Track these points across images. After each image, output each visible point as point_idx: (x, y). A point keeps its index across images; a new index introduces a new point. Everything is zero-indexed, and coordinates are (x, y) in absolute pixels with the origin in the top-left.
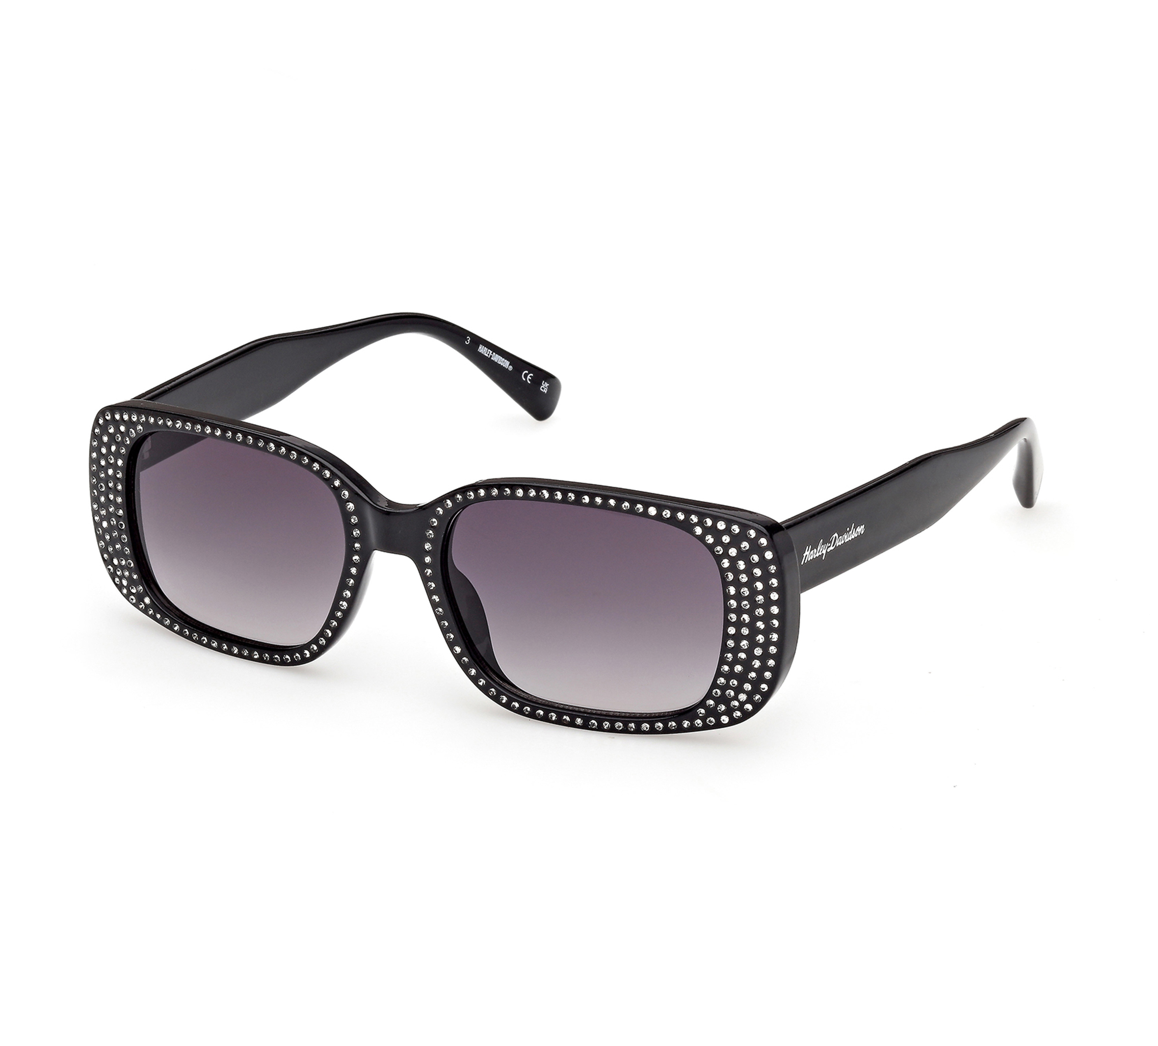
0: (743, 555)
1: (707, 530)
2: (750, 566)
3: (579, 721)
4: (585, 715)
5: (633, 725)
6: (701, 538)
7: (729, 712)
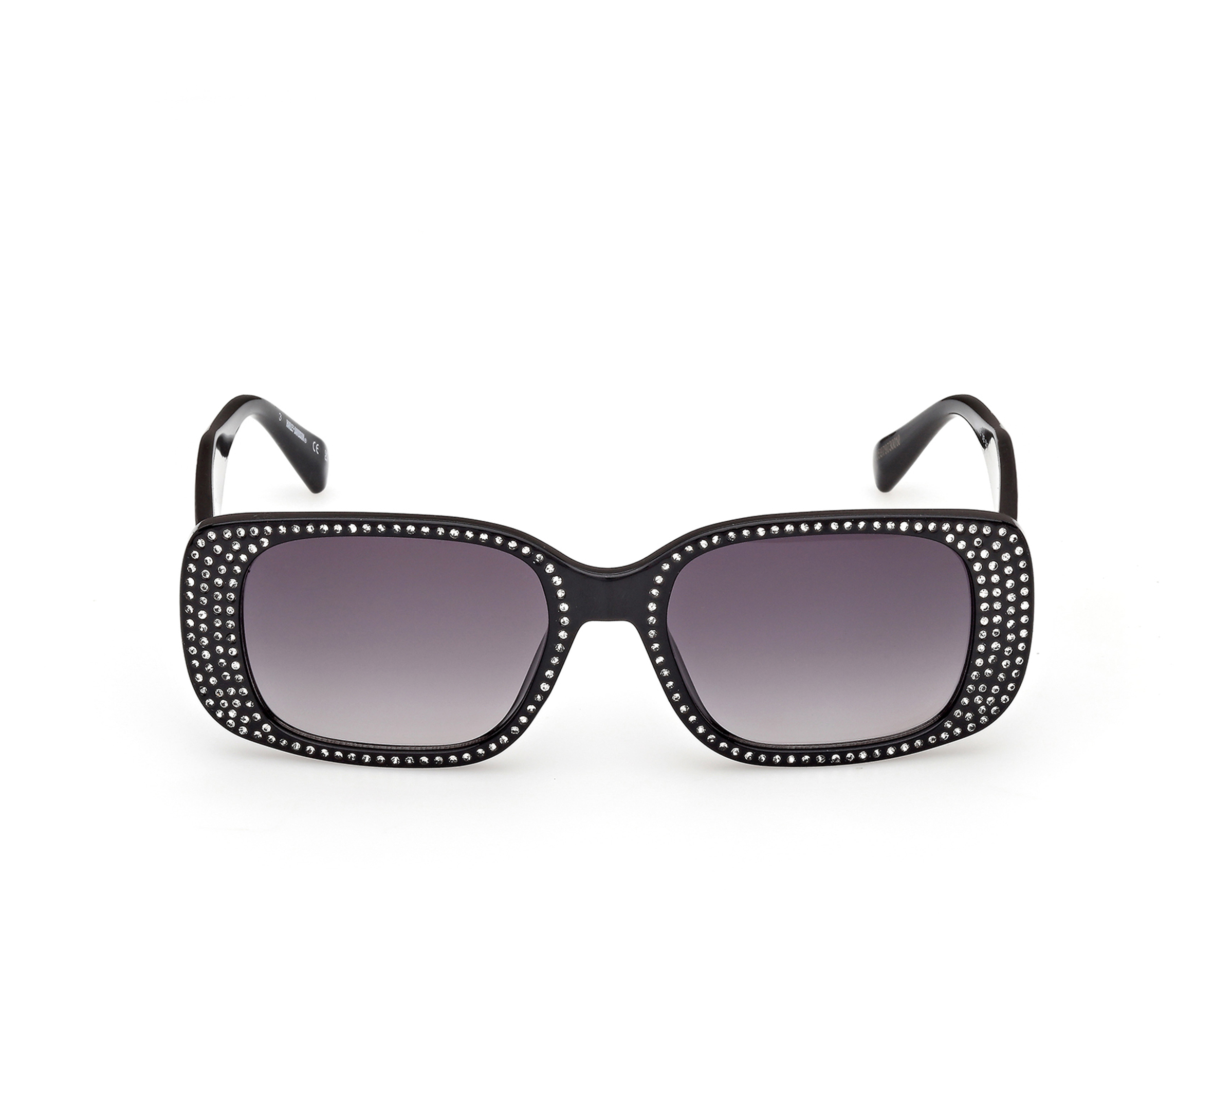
0: (995, 555)
1: (959, 536)
2: (1002, 565)
3: (820, 759)
4: (828, 751)
5: (877, 752)
6: (953, 546)
7: (976, 719)
